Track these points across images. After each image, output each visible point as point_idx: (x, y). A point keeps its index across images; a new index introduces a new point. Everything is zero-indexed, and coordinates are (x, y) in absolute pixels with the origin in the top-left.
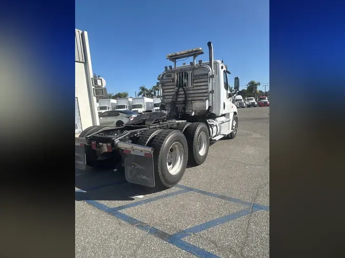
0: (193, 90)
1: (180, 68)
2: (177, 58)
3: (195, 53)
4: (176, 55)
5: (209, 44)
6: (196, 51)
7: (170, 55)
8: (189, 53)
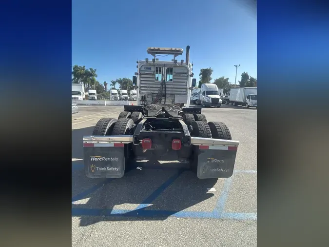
0: (172, 85)
1: (163, 63)
2: (157, 53)
3: (177, 53)
4: (159, 50)
5: (188, 48)
6: (178, 51)
7: (152, 48)
8: (171, 50)
